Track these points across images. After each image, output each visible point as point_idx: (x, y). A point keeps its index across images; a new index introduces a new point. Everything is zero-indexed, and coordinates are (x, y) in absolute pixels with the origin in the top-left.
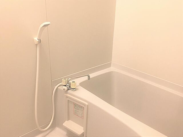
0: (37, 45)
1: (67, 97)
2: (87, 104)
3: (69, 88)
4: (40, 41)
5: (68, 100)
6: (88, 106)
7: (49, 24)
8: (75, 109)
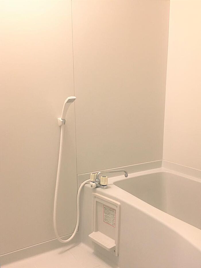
0: (60, 127)
1: (95, 197)
2: (119, 203)
3: (99, 185)
4: (64, 122)
5: (96, 201)
6: (120, 206)
7: (75, 99)
8: (105, 214)
